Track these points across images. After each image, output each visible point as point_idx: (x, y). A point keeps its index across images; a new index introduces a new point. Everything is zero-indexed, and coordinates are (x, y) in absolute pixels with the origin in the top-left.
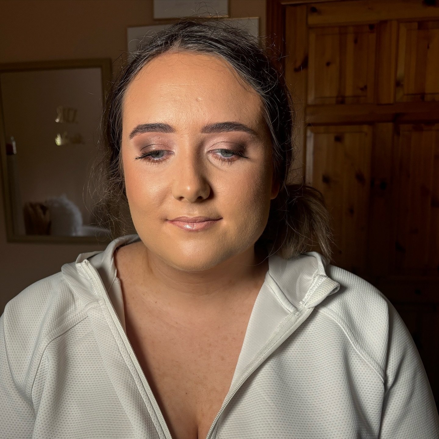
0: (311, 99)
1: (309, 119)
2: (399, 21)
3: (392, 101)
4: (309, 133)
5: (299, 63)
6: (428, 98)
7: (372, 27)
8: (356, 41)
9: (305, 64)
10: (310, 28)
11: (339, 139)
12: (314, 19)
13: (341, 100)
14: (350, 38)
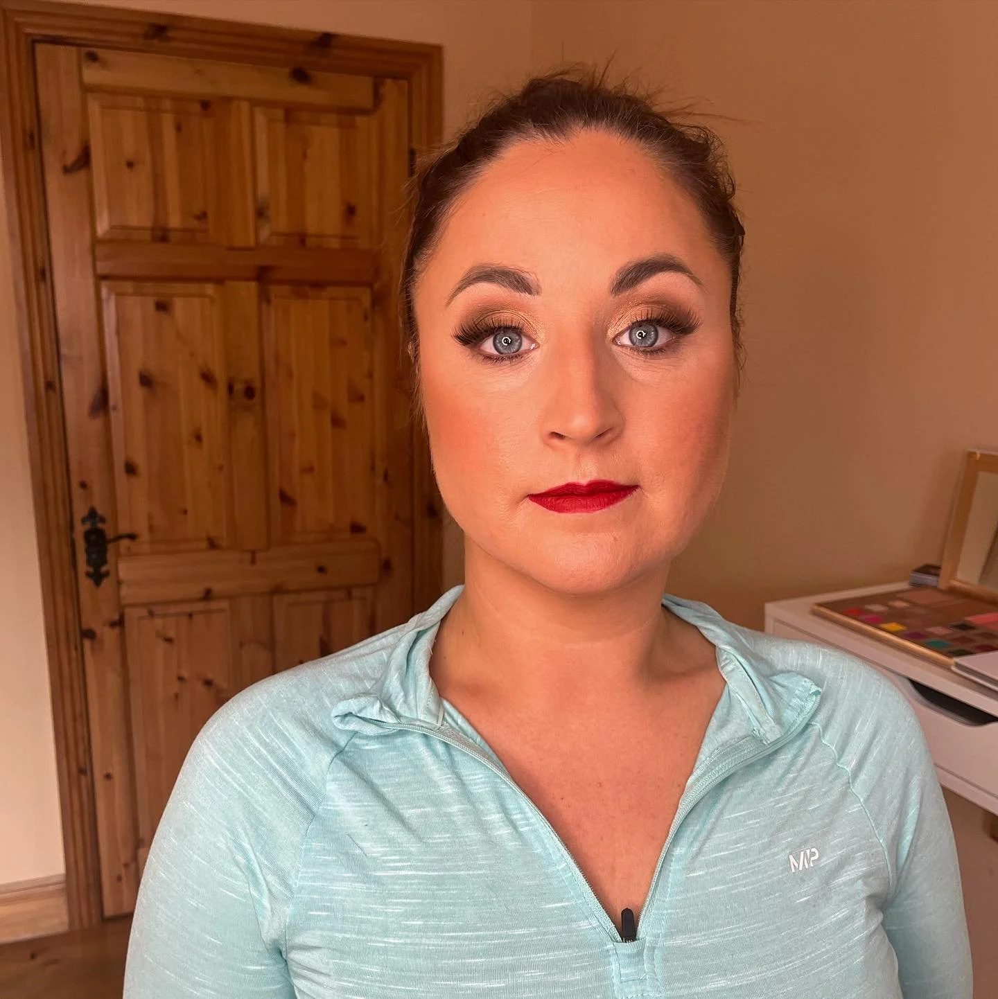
0: (102, 227)
1: (102, 268)
2: (254, 102)
3: (252, 243)
4: (104, 292)
5: (71, 158)
6: (311, 242)
7: (205, 105)
8: (179, 128)
9: (84, 159)
10: (87, 89)
11: (162, 307)
12: (92, 75)
13: (161, 235)
14: (168, 122)
